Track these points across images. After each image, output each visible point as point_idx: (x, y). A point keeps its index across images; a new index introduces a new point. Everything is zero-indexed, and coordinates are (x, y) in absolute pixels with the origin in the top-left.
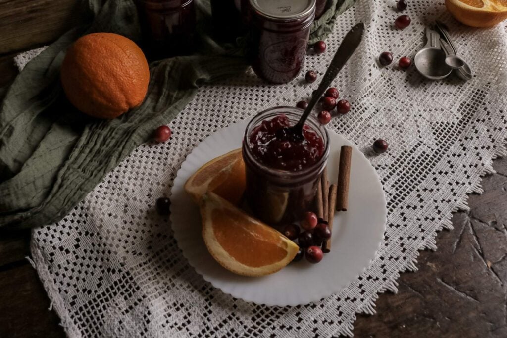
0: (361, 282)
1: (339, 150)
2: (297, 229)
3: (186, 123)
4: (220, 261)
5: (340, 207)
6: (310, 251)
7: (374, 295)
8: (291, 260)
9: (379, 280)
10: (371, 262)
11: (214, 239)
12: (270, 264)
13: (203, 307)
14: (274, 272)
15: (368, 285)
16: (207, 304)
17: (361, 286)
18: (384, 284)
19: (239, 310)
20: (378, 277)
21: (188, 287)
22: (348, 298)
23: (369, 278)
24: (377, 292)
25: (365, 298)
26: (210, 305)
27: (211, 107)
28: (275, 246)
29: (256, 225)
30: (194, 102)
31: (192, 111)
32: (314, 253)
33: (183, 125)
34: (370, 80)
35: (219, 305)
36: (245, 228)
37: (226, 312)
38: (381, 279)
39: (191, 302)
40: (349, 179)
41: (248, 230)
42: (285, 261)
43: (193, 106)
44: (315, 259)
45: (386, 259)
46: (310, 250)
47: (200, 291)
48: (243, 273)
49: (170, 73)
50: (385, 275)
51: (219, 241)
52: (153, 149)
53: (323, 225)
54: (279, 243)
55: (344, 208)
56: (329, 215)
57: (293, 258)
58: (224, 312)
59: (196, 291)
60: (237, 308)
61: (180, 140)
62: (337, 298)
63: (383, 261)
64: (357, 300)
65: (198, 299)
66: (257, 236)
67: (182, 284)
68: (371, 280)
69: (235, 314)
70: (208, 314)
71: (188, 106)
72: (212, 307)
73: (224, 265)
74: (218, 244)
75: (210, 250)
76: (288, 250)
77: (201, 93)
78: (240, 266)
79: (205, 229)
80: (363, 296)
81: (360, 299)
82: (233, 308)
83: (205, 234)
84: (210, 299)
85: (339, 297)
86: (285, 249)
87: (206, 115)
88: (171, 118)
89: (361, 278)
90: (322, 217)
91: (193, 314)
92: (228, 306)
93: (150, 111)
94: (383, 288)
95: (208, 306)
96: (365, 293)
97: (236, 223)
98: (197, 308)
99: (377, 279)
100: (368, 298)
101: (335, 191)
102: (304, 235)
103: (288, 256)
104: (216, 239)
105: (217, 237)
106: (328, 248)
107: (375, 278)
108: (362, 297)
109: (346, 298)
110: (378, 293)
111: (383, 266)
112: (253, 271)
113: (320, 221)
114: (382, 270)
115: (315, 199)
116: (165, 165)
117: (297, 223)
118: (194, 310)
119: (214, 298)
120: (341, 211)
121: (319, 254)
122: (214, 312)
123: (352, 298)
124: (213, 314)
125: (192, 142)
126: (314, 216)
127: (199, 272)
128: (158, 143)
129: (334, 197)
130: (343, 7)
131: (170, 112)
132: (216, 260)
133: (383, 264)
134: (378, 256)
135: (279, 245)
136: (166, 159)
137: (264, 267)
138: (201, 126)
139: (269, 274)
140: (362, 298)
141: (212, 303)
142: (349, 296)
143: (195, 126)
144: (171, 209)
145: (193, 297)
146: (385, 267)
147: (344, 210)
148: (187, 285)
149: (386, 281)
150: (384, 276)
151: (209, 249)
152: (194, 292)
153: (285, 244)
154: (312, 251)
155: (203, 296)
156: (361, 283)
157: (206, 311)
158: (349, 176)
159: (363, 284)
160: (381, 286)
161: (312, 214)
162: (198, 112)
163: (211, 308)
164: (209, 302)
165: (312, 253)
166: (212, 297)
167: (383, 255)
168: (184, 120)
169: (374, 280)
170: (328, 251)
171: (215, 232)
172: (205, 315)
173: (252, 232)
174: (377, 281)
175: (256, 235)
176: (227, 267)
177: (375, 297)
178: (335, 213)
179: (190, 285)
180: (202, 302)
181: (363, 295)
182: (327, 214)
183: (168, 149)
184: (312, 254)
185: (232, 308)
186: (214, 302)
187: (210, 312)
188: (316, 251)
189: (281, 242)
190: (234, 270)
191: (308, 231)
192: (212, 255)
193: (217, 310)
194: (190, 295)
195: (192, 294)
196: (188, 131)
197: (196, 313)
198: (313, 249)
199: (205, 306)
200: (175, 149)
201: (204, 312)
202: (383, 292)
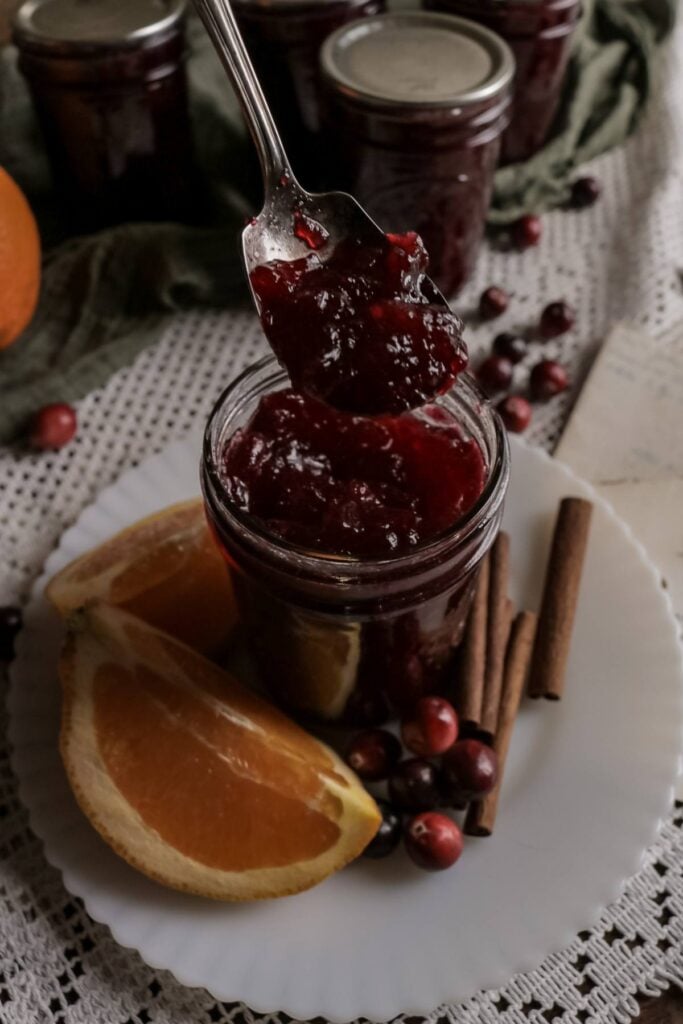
0: (583, 948)
1: (552, 507)
2: (392, 746)
3: (129, 404)
4: (111, 839)
5: (540, 686)
6: (420, 829)
7: (624, 1000)
8: (351, 859)
9: (647, 946)
10: (626, 883)
11: (97, 764)
12: (279, 864)
13: (53, 974)
14: (290, 892)
15: (608, 962)
16: (69, 966)
17: (583, 961)
18: (661, 961)
19: (164, 1004)
20: (645, 936)
21: (24, 899)
22: (535, 1005)
23: (613, 935)
24: (634, 991)
25: (592, 1011)
26: (78, 971)
27: (206, 365)
28: (299, 806)
29: (240, 731)
30: (163, 348)
31: (152, 373)
32: (431, 838)
33: (120, 407)
34: (659, 322)
35: (107, 975)
36: (201, 738)
37: (123, 1004)
38: (652, 942)
39: (19, 955)
40: (574, 600)
41: (211, 746)
42: (331, 858)
43: (158, 359)
44: (433, 858)
45: (675, 874)
46: (420, 826)
47: (55, 920)
48: (185, 885)
49: (105, 266)
50: (665, 930)
51: (111, 771)
52: (25, 466)
53: (473, 743)
54: (313, 797)
55: (552, 690)
56: (502, 710)
57: (360, 850)
58: (118, 1003)
59: (42, 918)
60: (160, 994)
61: (102, 447)
62: (497, 999)
63: (663, 880)
64: (566, 1015)
65: (42, 947)
66: (242, 769)
67: (7, 889)
68: (618, 943)
69: (150, 1014)
70: (63, 1002)
71: (142, 359)
72: (82, 978)
73: (125, 852)
74: (109, 782)
75: (82, 796)
76: (345, 824)
77: (187, 329)
78: (177, 860)
79: (69, 729)
80: (585, 1000)
81: (573, 1013)
82: (149, 993)
83: (67, 743)
84: (80, 951)
85: (505, 995)
86: (332, 818)
87: (188, 386)
88: (89, 387)
89: (585, 936)
90: (476, 717)
91: (17, 998)
92: (133, 982)
93: (39, 364)
94: (658, 976)
95: (71, 974)
96: (595, 991)
97: (174, 719)
98: (33, 978)
99: (640, 941)
100: (605, 1011)
101: (528, 632)
102: (407, 770)
103: (342, 842)
104: (104, 767)
105: (106, 757)
106: (484, 823)
107: (632, 937)
108: (583, 1003)
109: (528, 1000)
110: (639, 996)
111: (661, 897)
112: (217, 883)
113: (468, 730)
114: (659, 912)
115: (459, 656)
116: (44, 512)
117: (394, 729)
118: (23, 981)
119: (94, 950)
120: (543, 702)
121: (448, 840)
122: (85, 1000)
123: (548, 1006)
124: (79, 1003)
125: (134, 453)
126: (447, 716)
127: (54, 860)
128: (39, 451)
129: (523, 651)
130: (597, 140)
131: (86, 370)
132: (100, 831)
133: (661, 890)
134: (647, 859)
135: (314, 804)
136: (51, 497)
137: (257, 872)
138: (167, 415)
139: (274, 895)
140: (582, 1007)
141: (85, 967)
142: (538, 997)
143: (151, 412)
144: (19, 643)
145: (31, 936)
146: (668, 901)
147: (553, 697)
148: (19, 892)
149: (670, 951)
150: (663, 932)
151: (77, 794)
152: (38, 921)
153: (336, 802)
154: (425, 830)
155: (63, 935)
156: (582, 953)
157: (60, 993)
158: (576, 589)
159: (592, 957)
160: (652, 969)
161: (440, 708)
162: (168, 376)
163: (77, 983)
164: (75, 960)
165: (426, 836)
166: (88, 945)
167: (664, 856)
168: (126, 395)
169: (628, 942)
170: (485, 833)
171: (102, 741)
172: (55, 1006)
173: (224, 752)
174: (638, 948)
175: (235, 763)
176: (133, 859)
177: (628, 1007)
178: (522, 705)
179: (29, 892)
180: (54, 959)
181: (588, 997)
182: (493, 708)
183: (65, 468)
184: (423, 842)
185: (144, 992)
186: (92, 964)
187: (73, 997)
188: (440, 831)
189: (320, 796)
190: (154, 874)
191: (422, 760)
192: (88, 814)
193: (95, 994)
194: (21, 930)
195: (28, 927)
196: (129, 424)
197: (27, 996)
198: (428, 824)
199: (60, 973)
200: (82, 470)
201: (53, 995)
202: (657, 993)
